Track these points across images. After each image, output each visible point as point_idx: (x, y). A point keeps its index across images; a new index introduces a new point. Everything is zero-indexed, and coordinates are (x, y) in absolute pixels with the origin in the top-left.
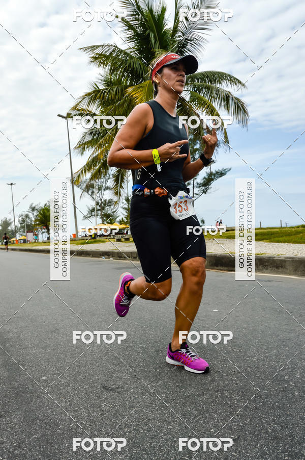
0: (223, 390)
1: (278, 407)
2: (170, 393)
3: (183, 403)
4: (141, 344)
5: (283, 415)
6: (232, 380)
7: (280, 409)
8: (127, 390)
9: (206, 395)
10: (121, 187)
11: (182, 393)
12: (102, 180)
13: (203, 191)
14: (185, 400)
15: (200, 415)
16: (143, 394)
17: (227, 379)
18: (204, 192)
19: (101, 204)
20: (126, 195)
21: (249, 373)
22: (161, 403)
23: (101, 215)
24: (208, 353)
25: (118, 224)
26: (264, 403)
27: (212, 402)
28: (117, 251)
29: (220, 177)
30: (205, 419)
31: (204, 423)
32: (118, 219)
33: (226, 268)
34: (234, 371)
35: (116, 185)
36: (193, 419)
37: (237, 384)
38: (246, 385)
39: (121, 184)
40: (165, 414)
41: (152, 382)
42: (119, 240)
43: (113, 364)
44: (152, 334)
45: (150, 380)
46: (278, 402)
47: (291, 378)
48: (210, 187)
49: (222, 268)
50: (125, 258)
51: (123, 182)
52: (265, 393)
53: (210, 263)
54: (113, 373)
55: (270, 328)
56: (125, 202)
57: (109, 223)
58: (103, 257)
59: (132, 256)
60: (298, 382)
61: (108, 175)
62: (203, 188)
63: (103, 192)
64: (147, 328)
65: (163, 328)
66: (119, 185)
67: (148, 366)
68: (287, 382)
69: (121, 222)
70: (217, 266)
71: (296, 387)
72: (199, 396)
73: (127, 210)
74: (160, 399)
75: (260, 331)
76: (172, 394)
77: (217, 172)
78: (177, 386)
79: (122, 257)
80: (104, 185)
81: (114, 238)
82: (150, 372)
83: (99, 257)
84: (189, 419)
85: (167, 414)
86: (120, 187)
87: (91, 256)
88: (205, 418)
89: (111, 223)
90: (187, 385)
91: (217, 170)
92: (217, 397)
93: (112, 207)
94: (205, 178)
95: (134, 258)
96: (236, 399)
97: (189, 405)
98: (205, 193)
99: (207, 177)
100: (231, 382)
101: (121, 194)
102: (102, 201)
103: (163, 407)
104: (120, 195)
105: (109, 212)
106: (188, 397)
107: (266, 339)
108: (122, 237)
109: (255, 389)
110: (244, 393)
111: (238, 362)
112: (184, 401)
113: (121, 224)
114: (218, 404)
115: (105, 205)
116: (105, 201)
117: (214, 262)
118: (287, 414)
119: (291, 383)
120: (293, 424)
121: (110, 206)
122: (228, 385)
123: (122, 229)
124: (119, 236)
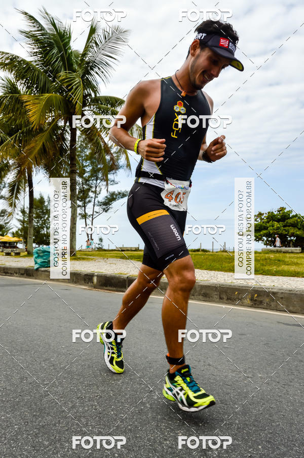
0: (81, 417)
1: (130, 430)
2: (25, 423)
3: (36, 434)
4: (6, 370)
5: (133, 438)
6: (92, 406)
7: (131, 432)
9: (62, 423)
10: (17, 198)
11: (37, 423)
13: (104, 209)
14: (39, 429)
15: (50, 445)
17: (88, 405)
18: (106, 210)
20: (22, 207)
21: (111, 397)
22: (11, 436)
24: (75, 378)
25: (10, 235)
26: (118, 428)
27: (67, 430)
28: (3, 266)
29: (122, 198)
30: (55, 450)
31: (53, 453)
32: (11, 231)
33: (115, 288)
34: (97, 396)
35: (11, 196)
36: (42, 450)
37: (96, 409)
38: (104, 410)
39: (16, 194)
40: (13, 447)
41: (7, 413)
42: (8, 254)
44: (21, 359)
45: (6, 410)
46: (131, 425)
47: (149, 400)
48: (110, 206)
49: (110, 288)
50: (11, 275)
51: (19, 193)
52: (121, 417)
53: (99, 282)
55: (141, 350)
56: (21, 214)
59: (19, 272)
60: (154, 403)
61: (3, 184)
62: (104, 207)
64: (17, 352)
65: (34, 353)
66: (14, 195)
67: (7, 395)
68: (144, 404)
69: (14, 235)
70: (107, 286)
72: (55, 425)
73: (22, 222)
75: (131, 353)
76: (27, 425)
77: (120, 193)
78: (34, 416)
79: (8, 273)
81: (2, 252)
82: (7, 402)
84: (38, 450)
85: (15, 447)
86: (15, 198)
88: (56, 447)
89: (3, 235)
90: (45, 413)
91: (119, 191)
92: (73, 425)
93: (6, 218)
94: (107, 197)
95: (22, 274)
96: (91, 425)
97: (42, 436)
98: (106, 212)
99: (109, 196)
101: (17, 205)
103: (13, 440)
104: (15, 206)
106: (43, 426)
108: (12, 251)
110: (100, 418)
111: (103, 386)
112: (37, 432)
113: (14, 237)
114: (73, 431)
117: (104, 281)
118: (137, 437)
119: (147, 405)
120: (139, 447)
121: (3, 216)
122: (88, 410)
123: (14, 242)
124: (9, 250)
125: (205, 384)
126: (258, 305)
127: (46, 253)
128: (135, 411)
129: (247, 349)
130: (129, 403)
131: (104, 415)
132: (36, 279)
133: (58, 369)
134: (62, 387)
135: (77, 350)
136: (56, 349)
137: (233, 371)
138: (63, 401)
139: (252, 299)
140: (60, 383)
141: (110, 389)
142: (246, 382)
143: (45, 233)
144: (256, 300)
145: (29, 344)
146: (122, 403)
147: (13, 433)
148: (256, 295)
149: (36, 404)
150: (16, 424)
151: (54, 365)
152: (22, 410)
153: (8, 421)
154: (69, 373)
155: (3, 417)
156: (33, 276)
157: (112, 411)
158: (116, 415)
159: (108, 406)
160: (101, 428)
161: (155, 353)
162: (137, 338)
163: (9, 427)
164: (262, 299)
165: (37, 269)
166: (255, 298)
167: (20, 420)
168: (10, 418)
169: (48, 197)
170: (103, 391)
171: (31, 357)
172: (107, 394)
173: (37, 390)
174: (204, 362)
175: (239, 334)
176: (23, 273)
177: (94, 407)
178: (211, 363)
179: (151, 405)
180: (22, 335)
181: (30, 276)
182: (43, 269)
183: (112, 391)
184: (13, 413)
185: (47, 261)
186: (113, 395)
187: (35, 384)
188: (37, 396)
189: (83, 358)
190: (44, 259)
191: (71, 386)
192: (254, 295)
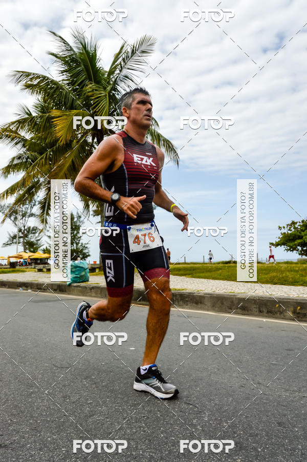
3: (85, 458)
6: (140, 427)
7: (185, 457)
8: (23, 446)
10: (48, 214)
12: (27, 206)
16: (40, 449)
17: (135, 426)
19: (24, 231)
21: (159, 417)
22: (60, 459)
23: (24, 242)
24: (119, 397)
25: (41, 252)
26: (170, 452)
28: (36, 282)
32: (42, 248)
34: (144, 417)
35: (42, 212)
37: (144, 431)
38: (154, 433)
39: (47, 211)
42: (40, 270)
43: (12, 415)
45: (51, 431)
47: (199, 422)
49: (144, 303)
50: (44, 291)
51: (50, 209)
52: (173, 440)
54: (10, 425)
57: (31, 252)
58: (21, 289)
59: (52, 288)
60: (205, 425)
61: (33, 202)
63: (27, 219)
64: (57, 369)
65: (75, 370)
66: (45, 212)
67: (51, 415)
68: (194, 426)
69: (44, 251)
71: (203, 431)
74: (59, 455)
79: (41, 289)
80: (29, 211)
81: (35, 268)
82: (52, 422)
83: (16, 289)
86: (47, 215)
87: (7, 286)
89: (34, 252)
93: (37, 235)
95: (55, 290)
96: (141, 449)
100: (138, 429)
101: (48, 222)
102: (26, 228)
104: (46, 222)
105: (32, 240)
107: (179, 379)
108: (44, 267)
109: (162, 436)
110: (150, 441)
111: (148, 405)
113: (45, 253)
115: (28, 232)
116: (29, 228)
117: (137, 296)
119: (198, 427)
121: (34, 233)
122: (136, 432)
123: (46, 259)
124: (41, 266)
125: (258, 404)
126: (302, 318)
127: (78, 269)
128: (187, 433)
129: (297, 366)
130: (178, 424)
131: (154, 438)
132: (69, 294)
133: (100, 388)
134: (107, 406)
135: (118, 367)
136: (95, 366)
137: (287, 390)
138: (109, 421)
139: (294, 312)
140: (104, 402)
141: (156, 409)
142: (302, 402)
143: (75, 248)
144: (299, 313)
145: (68, 361)
146: (171, 424)
147: (61, 457)
148: (299, 308)
149: (81, 425)
150: (63, 447)
151: (95, 384)
152: (68, 432)
153: (54, 443)
154: (112, 391)
155: (49, 439)
156: (65, 291)
157: (162, 433)
158: (167, 438)
159: (157, 428)
160: (153, 453)
161: (198, 370)
162: (178, 354)
163: (56, 449)
164: (305, 312)
165: (70, 285)
166: (298, 311)
167: (67, 442)
168: (57, 440)
169: (77, 213)
170: (150, 412)
171: (72, 375)
172: (154, 414)
173: (81, 410)
174: (253, 380)
175: (287, 350)
176: (56, 288)
177: (142, 429)
178: (261, 381)
179: (202, 427)
180: (61, 351)
181: (63, 291)
182: (75, 284)
183: (159, 411)
184: (59, 434)
185: (79, 276)
186: (161, 416)
187: (78, 404)
188: (82, 416)
189: (125, 375)
190: (76, 274)
191: (116, 406)
192: (297, 307)
